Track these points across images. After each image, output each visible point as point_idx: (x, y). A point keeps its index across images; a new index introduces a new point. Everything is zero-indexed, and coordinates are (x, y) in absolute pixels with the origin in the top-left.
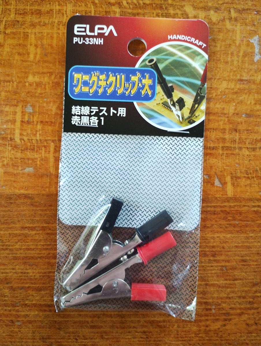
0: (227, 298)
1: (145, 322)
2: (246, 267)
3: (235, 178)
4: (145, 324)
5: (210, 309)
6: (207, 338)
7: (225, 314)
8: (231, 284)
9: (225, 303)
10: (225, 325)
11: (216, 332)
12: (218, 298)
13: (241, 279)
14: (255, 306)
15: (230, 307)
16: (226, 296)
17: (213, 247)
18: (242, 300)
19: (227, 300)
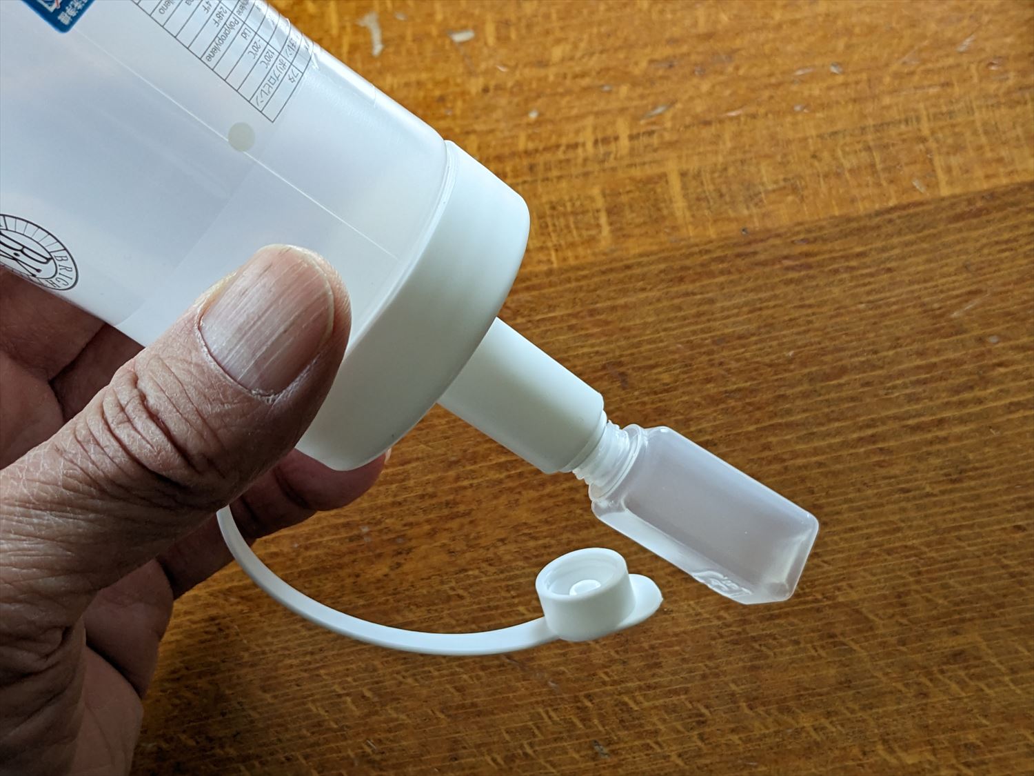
0: (394, 504)
1: (211, 595)
2: (424, 432)
4: (212, 600)
5: (360, 537)
6: (361, 602)
7: (392, 541)
8: (398, 474)
9: (391, 516)
10: (399, 565)
11: (379, 583)
12: (372, 509)
13: (417, 459)
14: (462, 508)
15: (403, 522)
16: (390, 500)
18: (428, 503)
19: (396, 510)
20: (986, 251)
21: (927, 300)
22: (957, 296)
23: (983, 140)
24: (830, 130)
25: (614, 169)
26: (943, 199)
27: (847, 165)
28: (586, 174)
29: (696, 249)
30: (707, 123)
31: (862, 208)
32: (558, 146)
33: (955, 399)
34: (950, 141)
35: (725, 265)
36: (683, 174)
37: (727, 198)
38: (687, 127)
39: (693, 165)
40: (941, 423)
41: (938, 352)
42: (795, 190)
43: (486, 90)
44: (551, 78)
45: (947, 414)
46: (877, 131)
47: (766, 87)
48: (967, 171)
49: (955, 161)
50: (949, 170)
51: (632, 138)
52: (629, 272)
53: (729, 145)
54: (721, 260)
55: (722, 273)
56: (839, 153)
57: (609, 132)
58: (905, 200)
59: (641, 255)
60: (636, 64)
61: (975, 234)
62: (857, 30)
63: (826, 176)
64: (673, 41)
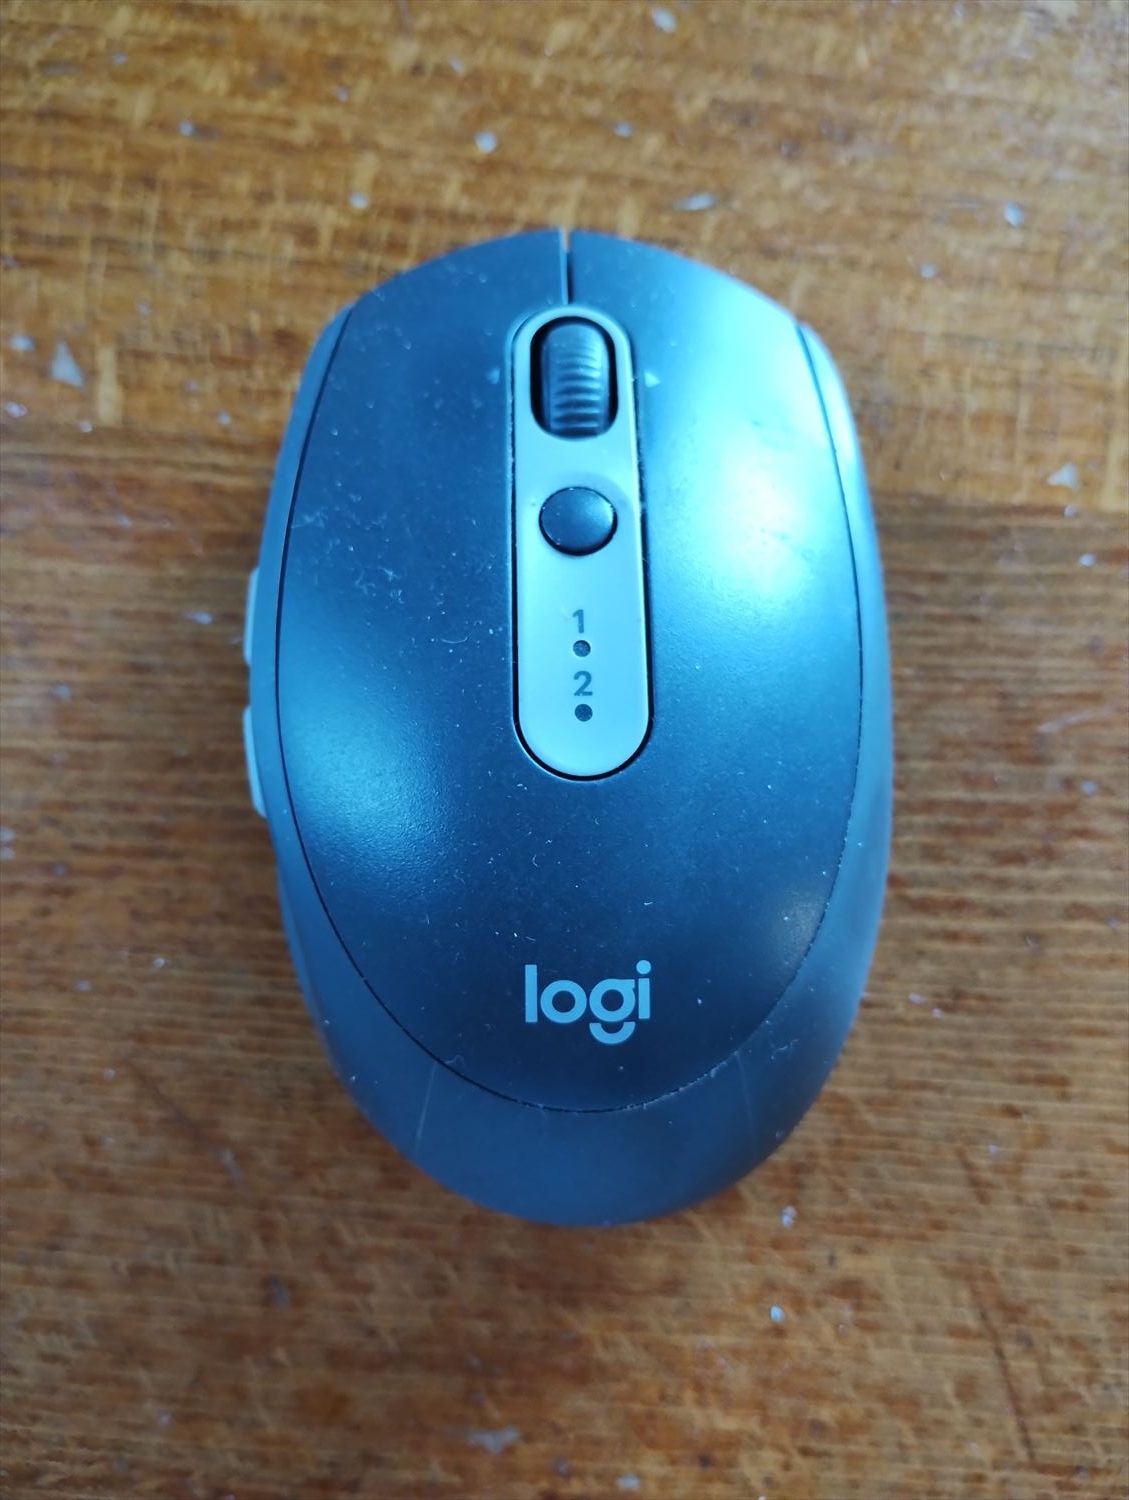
0: (65, 805)
3: (133, 357)
7: (47, 867)
15: (72, 842)
17: (28, 609)
21: (1011, 688)
22: (1060, 697)
33: (994, 872)
40: (959, 906)
41: (994, 786)
43: (417, 69)
44: (537, 80)
45: (973, 894)
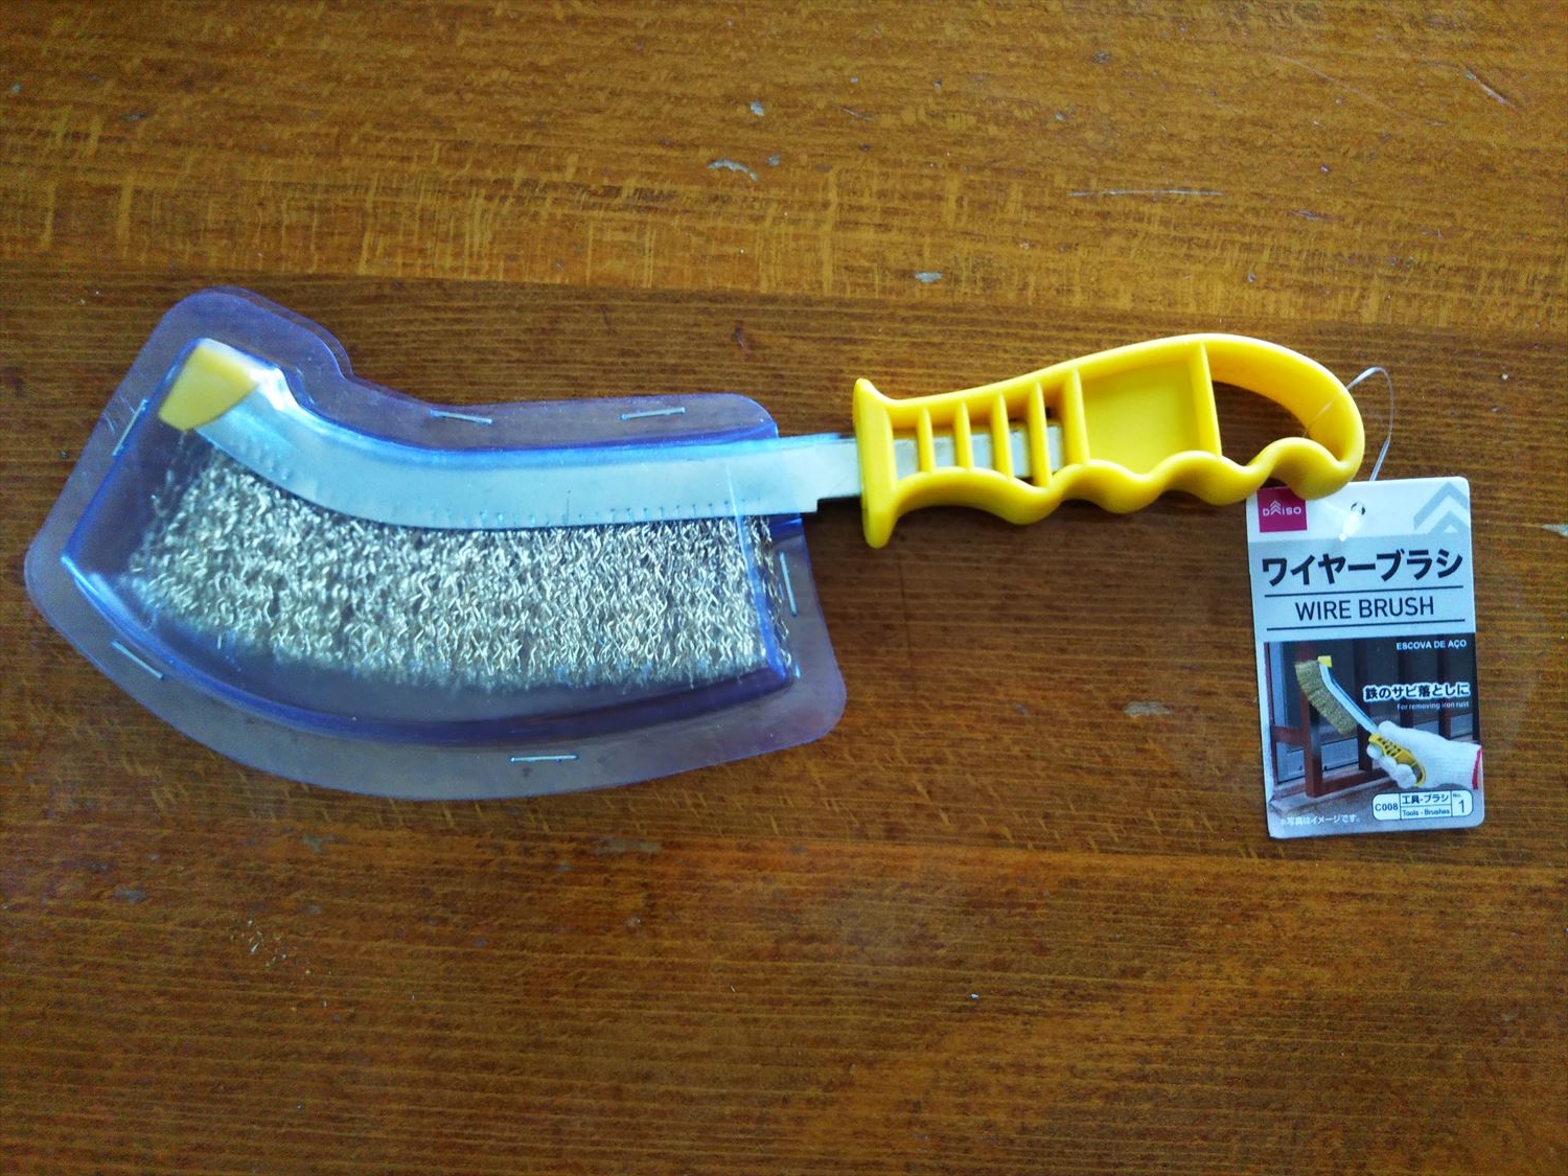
20: (375, 339)
23: (416, 227)
24: (287, 180)
25: (75, 169)
26: (358, 278)
27: (286, 222)
28: (47, 168)
29: (123, 273)
30: (176, 143)
31: (284, 268)
32: (31, 130)
34: (387, 220)
35: (144, 296)
36: (138, 192)
37: (169, 228)
38: (156, 142)
39: (148, 184)
42: (231, 234)
46: (327, 191)
47: (243, 118)
48: (389, 255)
49: (382, 242)
50: (373, 249)
51: (101, 140)
52: (56, 281)
53: (188, 172)
54: (140, 289)
55: (139, 302)
56: (284, 206)
57: (82, 128)
58: (325, 270)
59: (73, 266)
60: (130, 59)
61: (370, 320)
62: (348, 77)
63: (264, 227)
64: (171, 44)
